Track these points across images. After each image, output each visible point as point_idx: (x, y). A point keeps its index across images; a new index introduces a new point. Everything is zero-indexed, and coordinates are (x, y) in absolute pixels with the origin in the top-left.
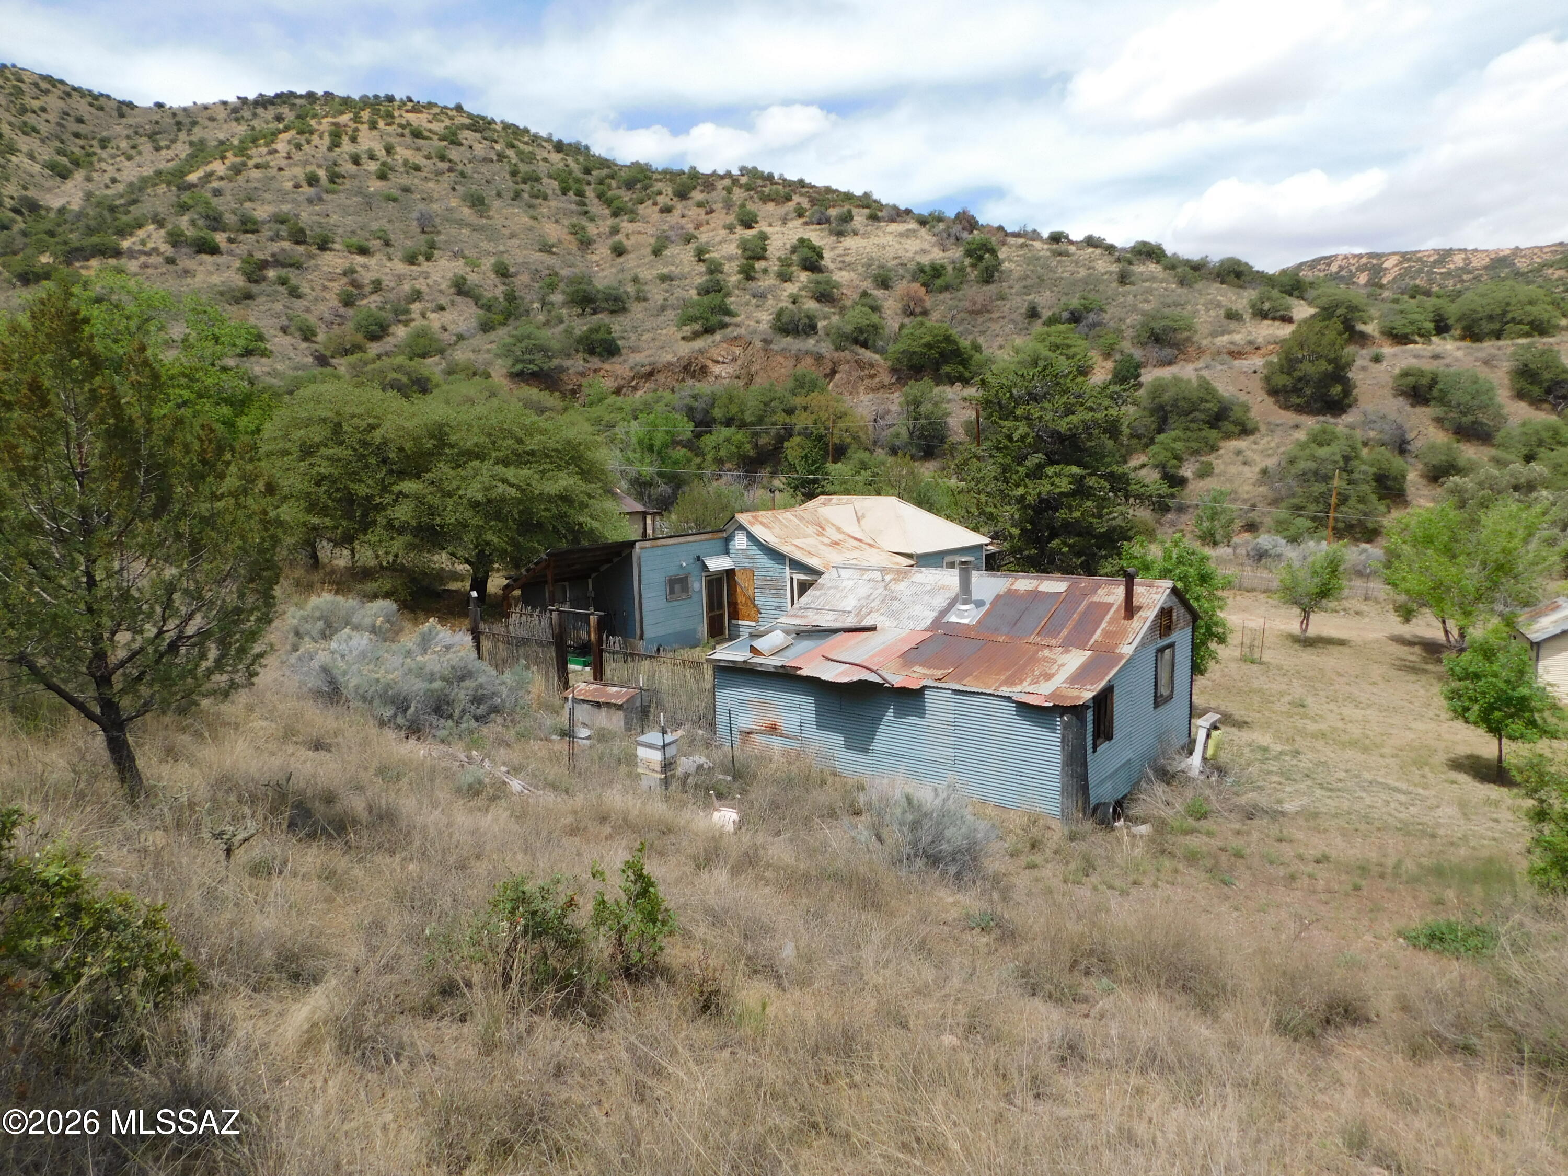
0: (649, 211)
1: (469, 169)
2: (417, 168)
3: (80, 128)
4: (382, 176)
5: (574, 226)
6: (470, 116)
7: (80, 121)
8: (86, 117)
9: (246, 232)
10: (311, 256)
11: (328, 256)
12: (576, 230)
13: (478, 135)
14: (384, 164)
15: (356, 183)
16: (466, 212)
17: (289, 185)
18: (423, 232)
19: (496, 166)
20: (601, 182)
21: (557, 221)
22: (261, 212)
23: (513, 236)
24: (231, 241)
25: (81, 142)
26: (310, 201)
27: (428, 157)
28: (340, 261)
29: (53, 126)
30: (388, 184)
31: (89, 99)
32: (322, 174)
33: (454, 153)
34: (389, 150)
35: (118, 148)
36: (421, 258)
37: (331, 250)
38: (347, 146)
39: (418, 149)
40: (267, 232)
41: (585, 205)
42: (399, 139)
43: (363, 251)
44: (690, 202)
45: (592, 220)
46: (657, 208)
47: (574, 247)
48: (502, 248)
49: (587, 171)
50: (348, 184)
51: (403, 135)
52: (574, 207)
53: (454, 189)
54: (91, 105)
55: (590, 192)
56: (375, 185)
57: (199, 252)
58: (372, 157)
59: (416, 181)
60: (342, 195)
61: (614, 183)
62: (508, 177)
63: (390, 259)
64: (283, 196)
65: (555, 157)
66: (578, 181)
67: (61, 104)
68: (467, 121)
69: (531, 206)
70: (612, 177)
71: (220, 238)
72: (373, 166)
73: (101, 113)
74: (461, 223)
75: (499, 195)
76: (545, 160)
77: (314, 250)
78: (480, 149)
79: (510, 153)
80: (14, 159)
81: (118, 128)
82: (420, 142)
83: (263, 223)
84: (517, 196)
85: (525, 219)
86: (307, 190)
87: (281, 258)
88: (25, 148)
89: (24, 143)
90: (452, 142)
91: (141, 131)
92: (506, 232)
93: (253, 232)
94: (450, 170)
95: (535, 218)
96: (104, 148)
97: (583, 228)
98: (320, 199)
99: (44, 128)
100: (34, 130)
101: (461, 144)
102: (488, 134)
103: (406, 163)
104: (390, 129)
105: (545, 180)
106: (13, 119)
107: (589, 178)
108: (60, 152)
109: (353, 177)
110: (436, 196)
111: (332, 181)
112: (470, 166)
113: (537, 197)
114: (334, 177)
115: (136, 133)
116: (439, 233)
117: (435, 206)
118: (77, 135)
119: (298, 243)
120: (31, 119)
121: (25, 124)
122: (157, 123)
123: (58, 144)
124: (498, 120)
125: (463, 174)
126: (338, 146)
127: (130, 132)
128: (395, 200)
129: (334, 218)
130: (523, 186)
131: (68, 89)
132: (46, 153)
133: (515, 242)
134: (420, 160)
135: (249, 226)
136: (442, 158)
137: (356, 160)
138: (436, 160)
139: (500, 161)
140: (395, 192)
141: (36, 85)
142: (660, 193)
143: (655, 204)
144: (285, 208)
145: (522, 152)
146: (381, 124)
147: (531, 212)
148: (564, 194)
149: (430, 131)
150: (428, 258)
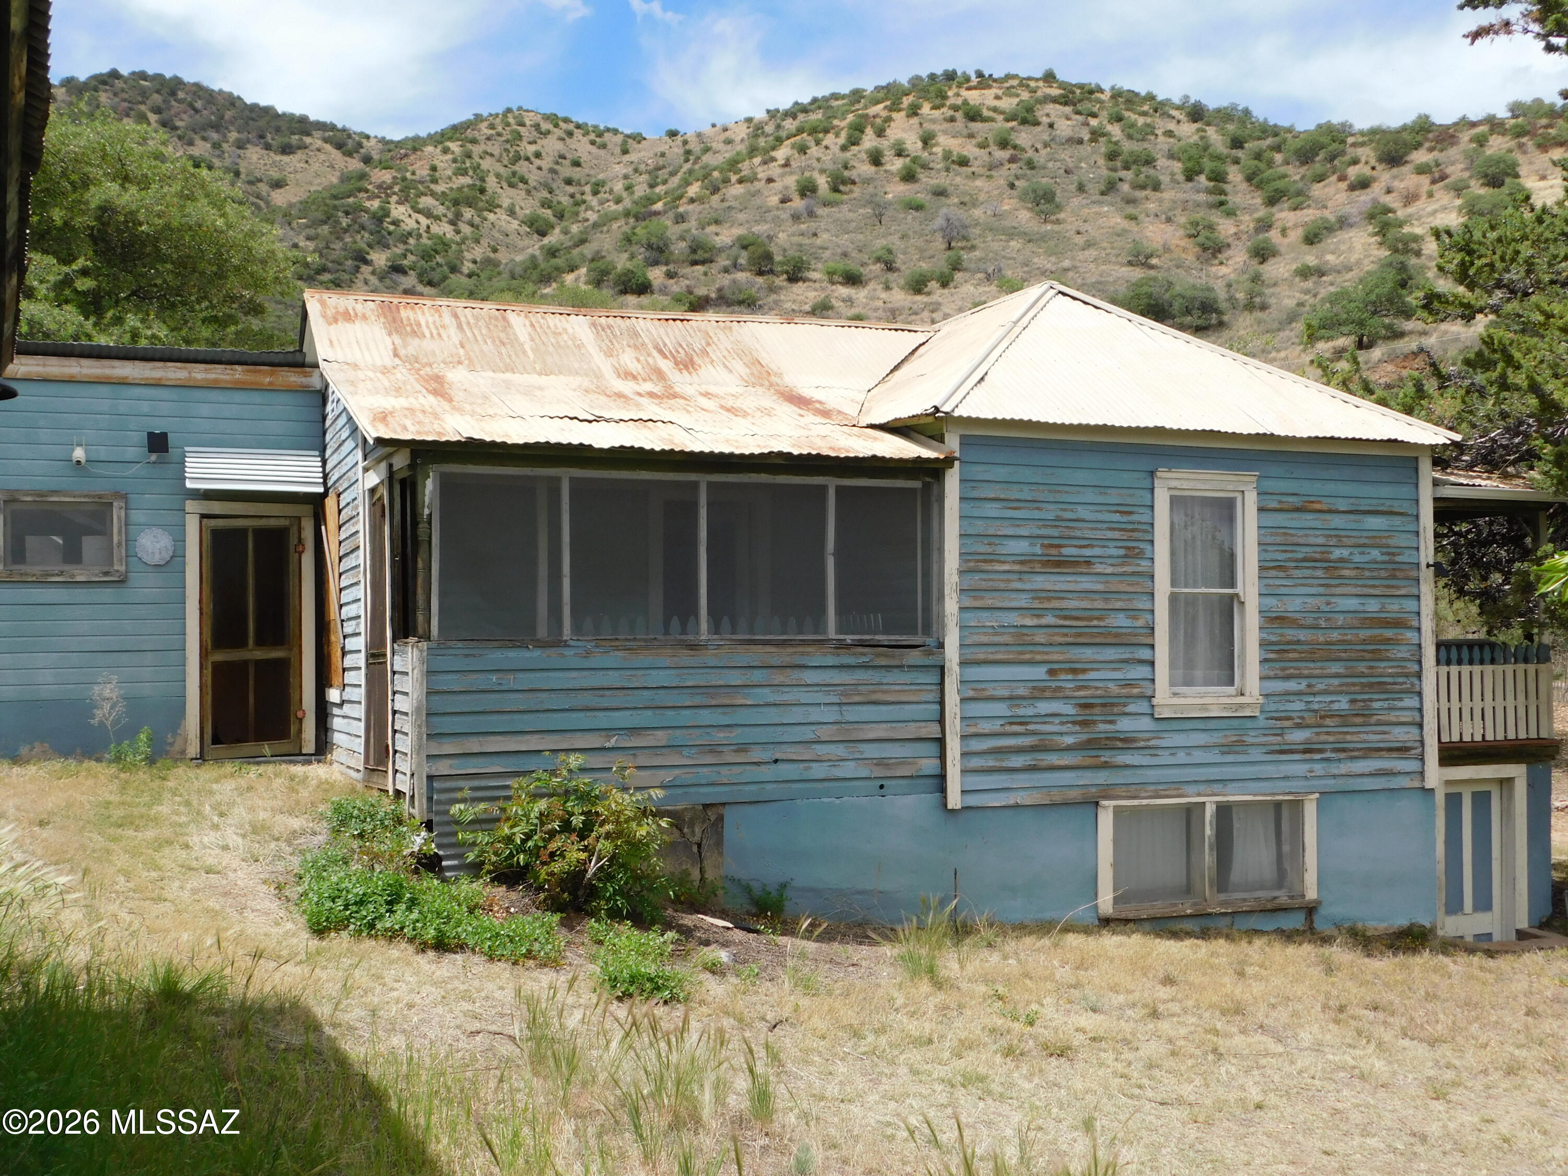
0: (1331, 190)
1: (1041, 157)
2: (963, 162)
3: (576, 173)
4: (909, 177)
5: (1195, 224)
6: (1063, 85)
7: (576, 164)
8: (584, 158)
9: (695, 263)
10: (772, 289)
11: (799, 288)
12: (1195, 231)
13: (1068, 109)
14: (915, 160)
15: (871, 189)
16: (1024, 217)
17: (774, 200)
18: (950, 248)
19: (1086, 149)
20: (1258, 156)
21: (1169, 220)
22: (724, 236)
23: (1089, 245)
24: (670, 275)
25: (570, 189)
26: (796, 217)
27: (983, 146)
28: (812, 294)
29: (545, 172)
30: (916, 187)
31: (592, 136)
32: (822, 182)
33: (1024, 137)
34: (927, 140)
35: (611, 191)
36: (933, 285)
37: (804, 280)
38: (869, 140)
39: (971, 136)
40: (723, 261)
41: (1223, 192)
42: (946, 125)
43: (852, 279)
44: (1406, 169)
45: (1231, 214)
46: (1343, 185)
47: (1190, 258)
48: (1067, 263)
49: (1237, 143)
50: (857, 191)
51: (952, 120)
52: (1202, 197)
53: (1012, 186)
54: (593, 143)
55: (1235, 175)
56: (896, 190)
57: (624, 292)
58: (900, 153)
59: (958, 180)
60: (845, 208)
61: (1278, 157)
62: (1101, 162)
63: (888, 288)
64: (763, 213)
65: (1188, 130)
66: (1218, 158)
67: (559, 146)
68: (1055, 92)
69: (1130, 201)
70: (1278, 148)
71: (656, 275)
72: (896, 165)
73: (602, 152)
74: (1012, 233)
75: (1081, 188)
76: (1169, 134)
77: (780, 281)
78: (1065, 128)
79: (1115, 130)
80: (491, 217)
81: (617, 168)
82: (976, 126)
83: (721, 250)
84: (1110, 187)
85: (1117, 221)
86: (798, 203)
87: (727, 293)
88: (506, 203)
89: (507, 197)
90: (1024, 122)
91: (642, 167)
92: (1080, 240)
93: (703, 262)
94: (1012, 160)
95: (1133, 218)
96: (595, 193)
97: (1211, 227)
98: (811, 214)
99: (534, 178)
100: (524, 181)
101: (1037, 123)
102: (1085, 106)
103: (947, 155)
104: (937, 113)
105: (1162, 162)
106: (502, 170)
107: (1239, 153)
108: (546, 204)
109: (867, 181)
110: (982, 197)
111: (836, 190)
112: (1044, 152)
113: (1143, 187)
114: (839, 183)
115: (636, 170)
116: (973, 248)
117: (977, 213)
118: (569, 182)
119: (760, 273)
120: (522, 167)
121: (514, 174)
122: (663, 155)
123: (545, 194)
124: (1106, 86)
125: (1031, 165)
126: (855, 143)
127: (629, 170)
128: (919, 208)
129: (824, 237)
130: (1123, 174)
131: (571, 127)
132: (528, 206)
133: (1092, 253)
134: (970, 150)
135: (700, 255)
136: (1004, 144)
137: (876, 159)
138: (993, 148)
139: (1092, 140)
140: (922, 197)
141: (537, 126)
142: (1355, 162)
143: (1342, 178)
144: (760, 229)
145: (1133, 125)
146: (926, 109)
147: (1130, 210)
148: (1189, 179)
149: (995, 110)
150: (944, 285)
